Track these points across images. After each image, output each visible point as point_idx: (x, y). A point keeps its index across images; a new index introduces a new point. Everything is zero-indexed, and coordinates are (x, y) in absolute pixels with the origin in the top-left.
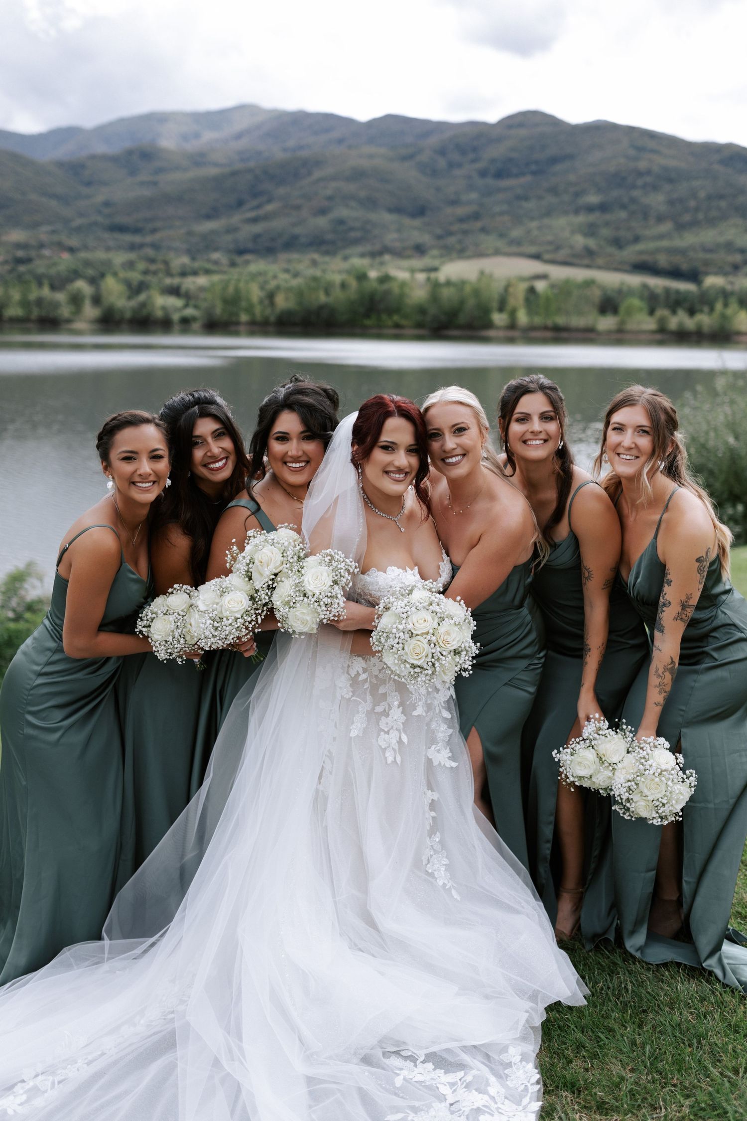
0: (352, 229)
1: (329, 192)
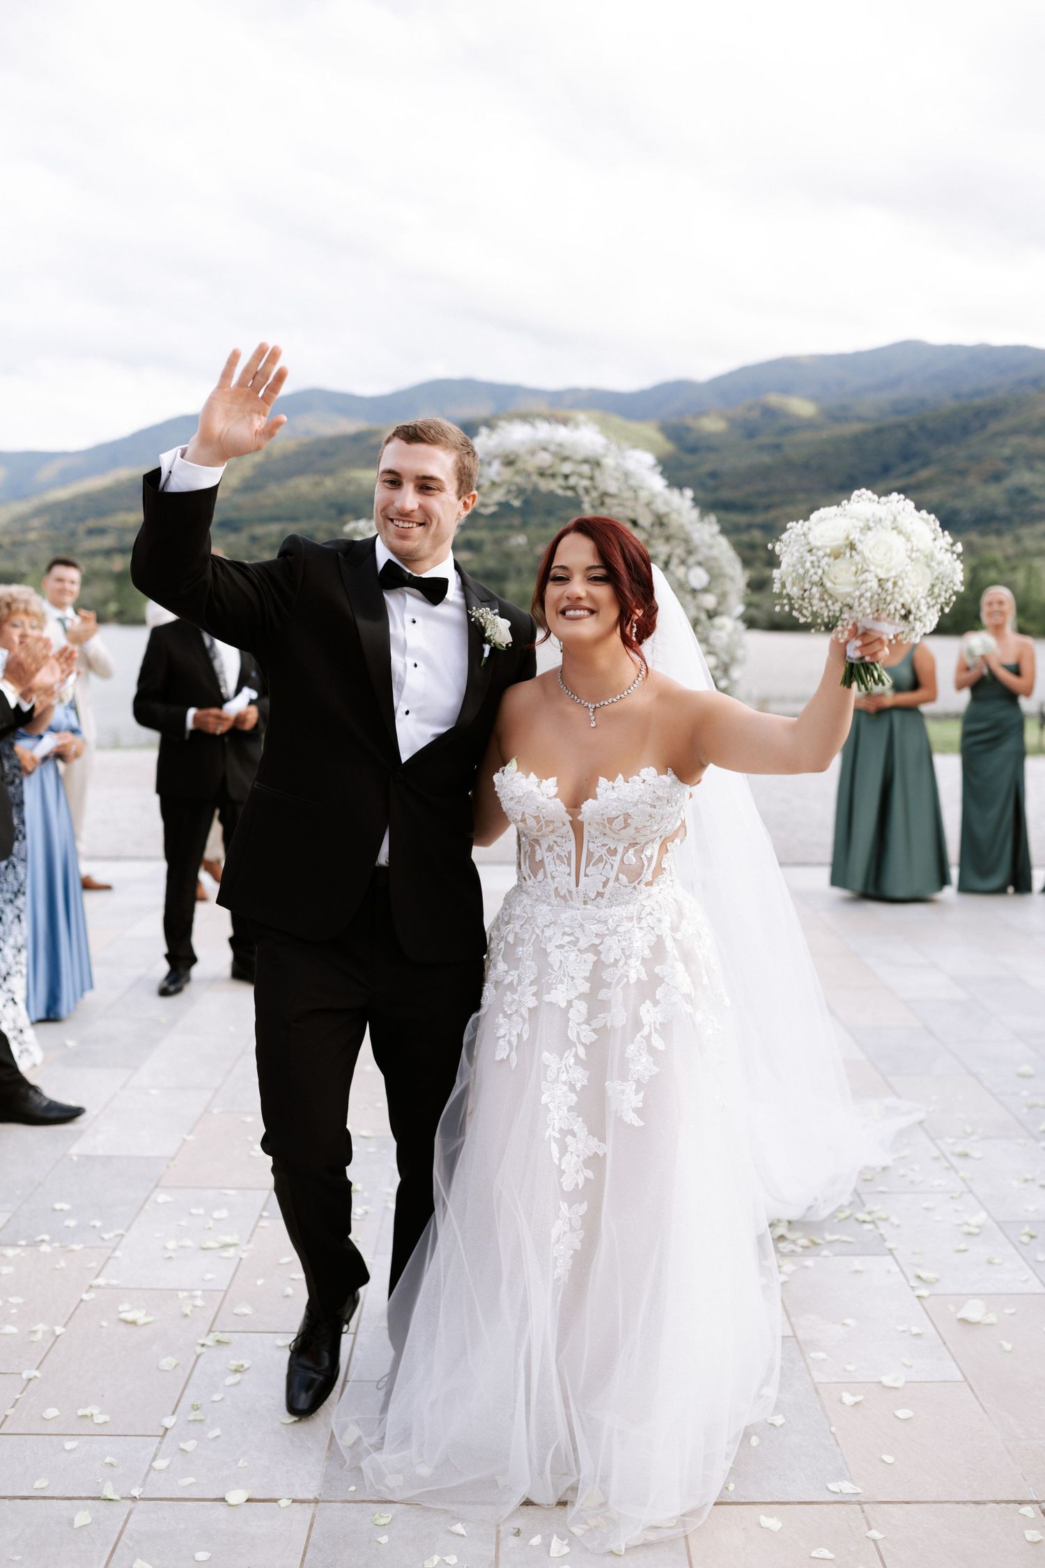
1: (1006, 452)
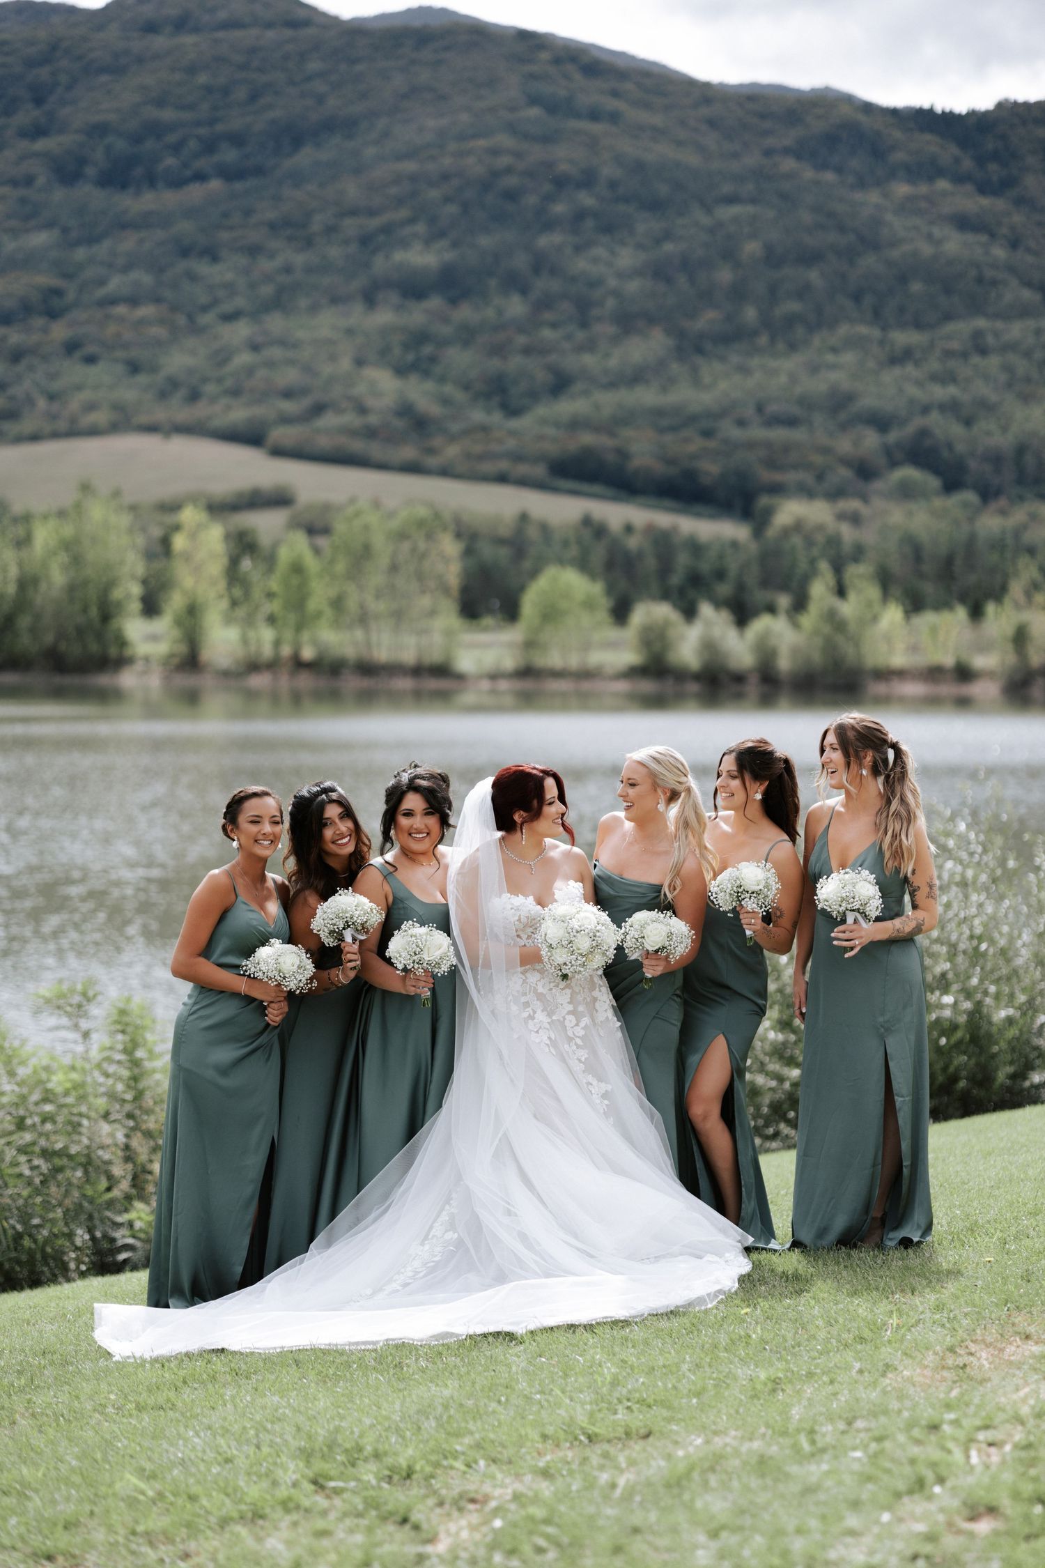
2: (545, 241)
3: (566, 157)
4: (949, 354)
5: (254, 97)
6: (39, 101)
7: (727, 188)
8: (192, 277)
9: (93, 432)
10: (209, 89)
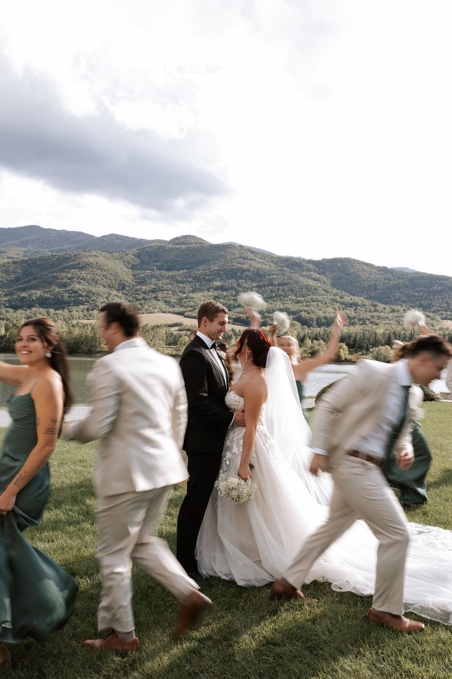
0: (81, 295)
2: (240, 281)
3: (245, 267)
4: (307, 301)
5: (193, 256)
6: (156, 256)
7: (272, 273)
8: (179, 287)
9: (154, 313)
10: (185, 255)
